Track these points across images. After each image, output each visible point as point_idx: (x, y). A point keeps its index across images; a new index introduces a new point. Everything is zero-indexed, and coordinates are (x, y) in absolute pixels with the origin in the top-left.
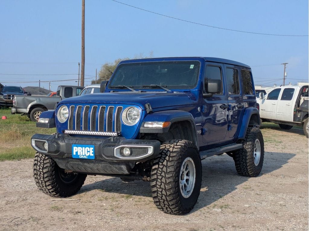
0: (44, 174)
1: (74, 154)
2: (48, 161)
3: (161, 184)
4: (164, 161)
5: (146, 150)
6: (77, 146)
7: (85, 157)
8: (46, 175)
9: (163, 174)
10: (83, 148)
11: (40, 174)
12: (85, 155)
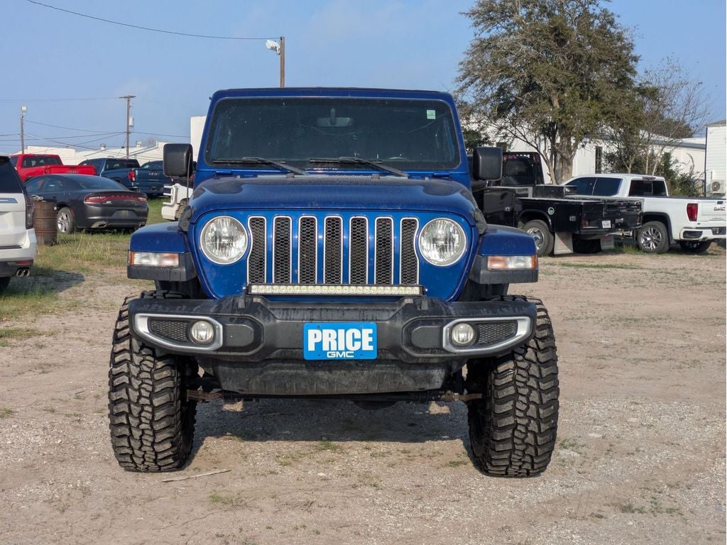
0: (155, 409)
1: (311, 347)
2: (165, 373)
3: (528, 408)
4: (526, 351)
5: (511, 327)
6: (318, 328)
7: (345, 355)
8: (159, 415)
9: (532, 383)
10: (339, 330)
11: (142, 410)
12: (346, 350)
